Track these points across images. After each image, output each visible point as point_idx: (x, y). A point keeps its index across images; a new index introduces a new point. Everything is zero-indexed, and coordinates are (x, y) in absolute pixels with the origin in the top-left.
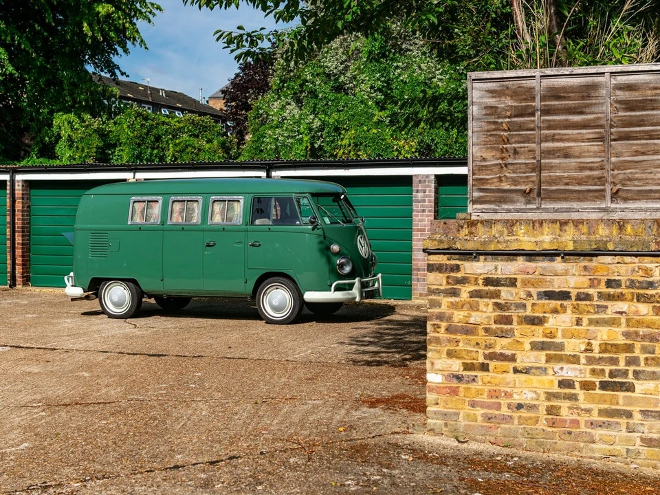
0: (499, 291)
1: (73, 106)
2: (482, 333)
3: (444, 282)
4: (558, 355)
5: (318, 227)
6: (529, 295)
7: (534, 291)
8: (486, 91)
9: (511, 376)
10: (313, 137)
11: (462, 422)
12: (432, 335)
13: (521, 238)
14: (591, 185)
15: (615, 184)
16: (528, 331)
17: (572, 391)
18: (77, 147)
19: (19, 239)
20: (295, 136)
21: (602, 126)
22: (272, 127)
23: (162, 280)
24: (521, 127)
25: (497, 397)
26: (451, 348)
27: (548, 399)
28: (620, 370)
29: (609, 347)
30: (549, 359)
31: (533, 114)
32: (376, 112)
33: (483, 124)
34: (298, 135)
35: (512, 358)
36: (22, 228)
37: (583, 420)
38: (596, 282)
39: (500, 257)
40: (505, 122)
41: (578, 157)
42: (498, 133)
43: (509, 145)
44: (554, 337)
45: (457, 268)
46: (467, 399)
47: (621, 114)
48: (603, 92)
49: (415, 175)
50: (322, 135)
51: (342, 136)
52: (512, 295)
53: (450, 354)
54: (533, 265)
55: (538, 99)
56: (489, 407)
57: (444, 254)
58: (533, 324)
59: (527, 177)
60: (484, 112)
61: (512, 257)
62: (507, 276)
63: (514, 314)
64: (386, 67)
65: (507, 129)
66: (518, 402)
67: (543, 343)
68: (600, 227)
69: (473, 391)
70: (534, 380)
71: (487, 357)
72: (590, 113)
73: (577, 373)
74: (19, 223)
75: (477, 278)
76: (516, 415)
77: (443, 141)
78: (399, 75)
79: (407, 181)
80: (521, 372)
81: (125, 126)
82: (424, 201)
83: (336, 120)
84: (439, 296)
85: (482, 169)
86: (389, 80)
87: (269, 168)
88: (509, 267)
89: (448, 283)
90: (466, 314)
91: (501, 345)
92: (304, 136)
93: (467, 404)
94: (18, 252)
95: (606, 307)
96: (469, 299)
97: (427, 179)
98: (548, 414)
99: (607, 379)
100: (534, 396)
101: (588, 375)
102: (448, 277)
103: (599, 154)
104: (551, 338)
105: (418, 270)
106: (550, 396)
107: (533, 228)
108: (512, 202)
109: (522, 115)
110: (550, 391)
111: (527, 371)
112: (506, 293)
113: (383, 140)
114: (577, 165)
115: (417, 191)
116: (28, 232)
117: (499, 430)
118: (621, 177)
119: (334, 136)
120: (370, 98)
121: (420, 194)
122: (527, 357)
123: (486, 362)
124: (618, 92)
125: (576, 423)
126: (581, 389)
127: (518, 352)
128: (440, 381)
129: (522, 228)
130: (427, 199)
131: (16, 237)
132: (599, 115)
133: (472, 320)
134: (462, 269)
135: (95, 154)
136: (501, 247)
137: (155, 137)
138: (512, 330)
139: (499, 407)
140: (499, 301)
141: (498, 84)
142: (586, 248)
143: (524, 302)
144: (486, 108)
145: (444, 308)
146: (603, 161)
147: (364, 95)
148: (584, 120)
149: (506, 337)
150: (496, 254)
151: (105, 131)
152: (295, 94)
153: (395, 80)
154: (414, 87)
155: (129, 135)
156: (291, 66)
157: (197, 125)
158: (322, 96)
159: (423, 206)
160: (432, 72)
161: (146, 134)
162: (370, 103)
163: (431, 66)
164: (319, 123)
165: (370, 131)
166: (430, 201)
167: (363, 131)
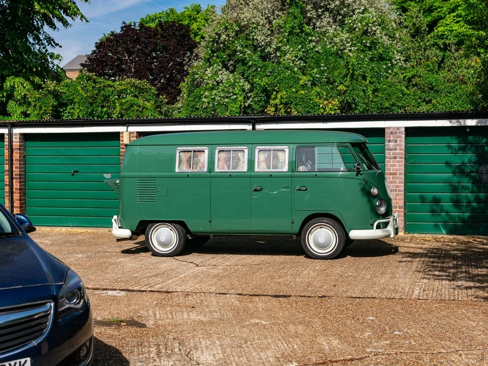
1: (21, 71)
18: (35, 106)
19: (16, 185)
22: (206, 89)
23: (210, 222)
32: (301, 76)
34: (233, 95)
36: (20, 175)
49: (387, 128)
50: (251, 96)
51: (272, 96)
74: (16, 171)
79: (381, 132)
81: (79, 88)
82: (396, 149)
83: (267, 83)
87: (254, 122)
92: (238, 96)
94: (16, 196)
97: (398, 131)
113: (310, 100)
115: (389, 141)
116: (23, 178)
120: (295, 65)
121: (392, 144)
130: (398, 147)
131: (14, 183)
135: (51, 112)
137: (104, 97)
147: (289, 63)
151: (58, 92)
152: (223, 62)
153: (310, 51)
154: (327, 56)
155: (83, 96)
156: (221, 39)
157: (136, 87)
158: (252, 63)
159: (394, 154)
160: (344, 44)
161: (97, 95)
162: (296, 69)
163: (343, 39)
164: (249, 86)
165: (299, 92)
166: (401, 149)
167: (293, 92)
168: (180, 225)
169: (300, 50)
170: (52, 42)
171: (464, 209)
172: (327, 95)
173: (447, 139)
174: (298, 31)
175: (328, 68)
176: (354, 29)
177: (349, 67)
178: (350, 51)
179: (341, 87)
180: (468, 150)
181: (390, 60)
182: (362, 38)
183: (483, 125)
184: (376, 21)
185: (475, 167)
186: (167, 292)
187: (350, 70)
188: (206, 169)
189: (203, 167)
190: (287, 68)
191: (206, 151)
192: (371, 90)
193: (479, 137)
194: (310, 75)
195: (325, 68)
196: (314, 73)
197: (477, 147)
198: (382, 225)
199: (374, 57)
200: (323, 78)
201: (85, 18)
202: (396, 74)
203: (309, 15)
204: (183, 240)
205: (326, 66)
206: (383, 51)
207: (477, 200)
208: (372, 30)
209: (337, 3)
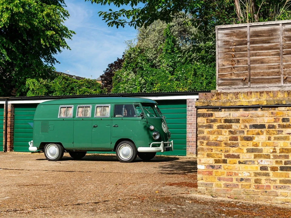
0: (232, 125)
1: (35, 76)
2: (223, 145)
3: (206, 122)
4: (260, 154)
5: (144, 118)
6: (246, 127)
7: (248, 125)
8: (224, 34)
9: (237, 165)
10: (141, 87)
11: (214, 188)
12: (200, 147)
13: (242, 100)
14: (274, 76)
15: (285, 75)
16: (245, 143)
17: (267, 172)
18: (36, 93)
19: (9, 130)
20: (133, 87)
21: (279, 49)
22: (123, 83)
23: (73, 143)
24: (240, 50)
25: (231, 175)
26: (209, 153)
27: (255, 176)
28: (289, 161)
29: (284, 150)
30: (255, 157)
31: (246, 44)
32: (170, 76)
33: (223, 49)
34: (135, 86)
35: (238, 157)
36: (11, 125)
37: (272, 185)
38: (277, 119)
39: (232, 110)
40: (233, 48)
41: (268, 63)
42: (230, 53)
43: (235, 59)
44: (258, 146)
45: (211, 115)
46: (217, 177)
47: (287, 42)
48: (279, 33)
49: (188, 99)
50: (145, 87)
51: (154, 86)
52: (237, 127)
53: (208, 156)
54: (247, 112)
55: (248, 37)
56: (227, 180)
57: (205, 108)
58: (248, 140)
59: (244, 73)
60: (223, 43)
61: (237, 109)
62: (235, 118)
63: (239, 136)
64: (174, 57)
65: (234, 51)
66: (241, 177)
67: (252, 149)
68: (279, 94)
69: (220, 173)
70: (248, 167)
71: (226, 156)
72: (273, 43)
73: (269, 163)
74: (9, 123)
75: (221, 119)
76: (240, 184)
77: (200, 88)
79: (184, 102)
80: (242, 163)
81: (58, 83)
82: (192, 111)
83: (152, 80)
84: (203, 128)
85: (222, 70)
86: (175, 62)
88: (236, 114)
89: (207, 122)
90: (216, 137)
91: (232, 151)
92: (137, 86)
93: (216, 179)
94: (8, 136)
95: (282, 131)
96: (217, 129)
97: (193, 101)
98: (256, 183)
99: (283, 165)
100: (248, 174)
101: (274, 164)
102: (207, 119)
103: (277, 61)
104: (256, 147)
105: (189, 142)
106: (256, 174)
107: (247, 95)
108: (237, 84)
109: (241, 45)
110: (256, 172)
111: (245, 163)
112: (235, 126)
113: (172, 88)
114: (267, 67)
116: (13, 127)
117: (232, 191)
118: (288, 71)
119: (151, 87)
120: (167, 70)
121: (190, 108)
122: (245, 156)
123: (225, 159)
124: (286, 33)
125: (269, 187)
126: (271, 170)
127: (240, 154)
128: (204, 168)
129: (242, 95)
131: (8, 129)
132: (277, 43)
133: (219, 139)
134: (214, 115)
136: (232, 104)
137: (71, 88)
138: (238, 143)
139: (232, 180)
140: (231, 130)
141: (230, 31)
142: (272, 104)
143: (243, 130)
144: (224, 42)
145: (205, 134)
146: (279, 64)
147: (164, 68)
148: (270, 46)
149: (235, 147)
150: (229, 108)
151: (49, 86)
152: (133, 69)
154: (186, 65)
156: (131, 56)
157: (90, 83)
158: (146, 69)
159: (191, 113)
161: (67, 86)
162: (167, 72)
164: (144, 81)
165: (167, 84)
166: (194, 111)
167: (164, 84)
168: (59, 144)
169: (171, 62)
172: (183, 85)
174: (170, 51)
175: (186, 71)
179: (189, 81)
189: (71, 115)
200: (183, 77)
201: (69, 48)
203: (177, 43)
209: (193, 36)
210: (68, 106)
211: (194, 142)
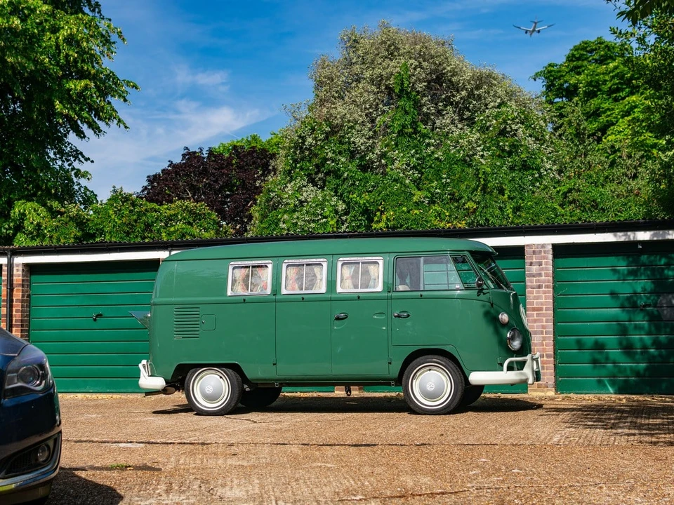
1: (35, 194)
5: (484, 291)
18: (50, 237)
19: (16, 334)
20: (318, 220)
22: (285, 212)
23: (274, 364)
32: (415, 191)
34: (322, 219)
36: (22, 321)
49: (528, 245)
50: (346, 220)
51: (375, 219)
64: (417, 144)
74: (17, 316)
77: (499, 221)
78: (433, 153)
79: (518, 252)
81: (111, 212)
82: (540, 275)
83: (367, 202)
92: (329, 219)
97: (542, 250)
113: (427, 221)
115: (531, 264)
116: (27, 326)
119: (361, 220)
120: (407, 176)
121: (534, 267)
130: (543, 272)
131: (13, 332)
137: (145, 224)
147: (399, 173)
151: (84, 219)
152: (309, 175)
153: (428, 159)
154: (451, 165)
155: (116, 222)
156: (306, 143)
157: (191, 212)
158: (348, 175)
159: (538, 281)
160: (473, 147)
161: (136, 221)
162: (407, 181)
163: (472, 141)
164: (344, 206)
165: (411, 212)
166: (547, 275)
167: (403, 212)
168: (233, 369)
169: (413, 156)
170: (80, 157)
171: (638, 357)
172: (450, 216)
173: (612, 260)
174: (410, 130)
175: (453, 180)
176: (488, 128)
177: (480, 176)
178: (482, 156)
179: (470, 205)
180: (641, 275)
181: (538, 170)
182: (499, 139)
183: (660, 238)
184: (517, 117)
185: (652, 298)
186: (203, 444)
187: (482, 180)
188: (269, 291)
189: (266, 289)
190: (396, 180)
191: (270, 266)
192: (511, 208)
193: (656, 257)
194: (428, 190)
195: (448, 180)
196: (433, 187)
197: (653, 271)
198: (515, 366)
199: (516, 165)
200: (445, 194)
201: (124, 123)
202: (546, 187)
203: (425, 110)
204: (237, 391)
205: (449, 178)
206: (527, 157)
207: (657, 344)
208: (511, 128)
209: (464, 93)
210: (254, 262)
211: (548, 356)
